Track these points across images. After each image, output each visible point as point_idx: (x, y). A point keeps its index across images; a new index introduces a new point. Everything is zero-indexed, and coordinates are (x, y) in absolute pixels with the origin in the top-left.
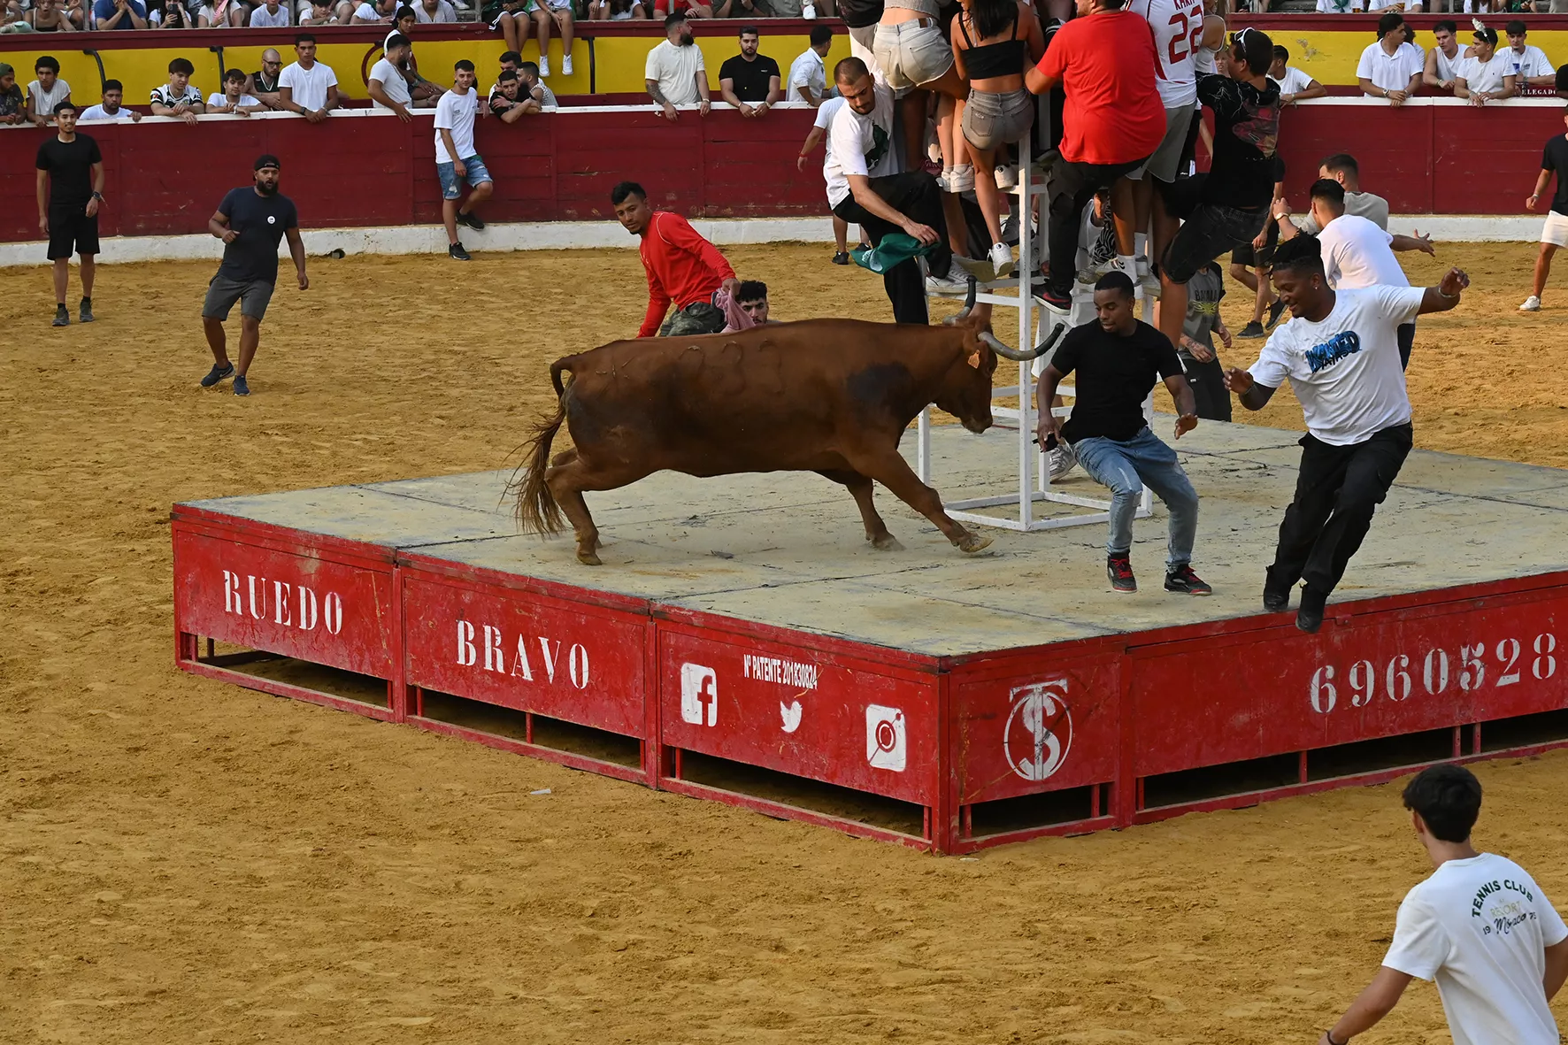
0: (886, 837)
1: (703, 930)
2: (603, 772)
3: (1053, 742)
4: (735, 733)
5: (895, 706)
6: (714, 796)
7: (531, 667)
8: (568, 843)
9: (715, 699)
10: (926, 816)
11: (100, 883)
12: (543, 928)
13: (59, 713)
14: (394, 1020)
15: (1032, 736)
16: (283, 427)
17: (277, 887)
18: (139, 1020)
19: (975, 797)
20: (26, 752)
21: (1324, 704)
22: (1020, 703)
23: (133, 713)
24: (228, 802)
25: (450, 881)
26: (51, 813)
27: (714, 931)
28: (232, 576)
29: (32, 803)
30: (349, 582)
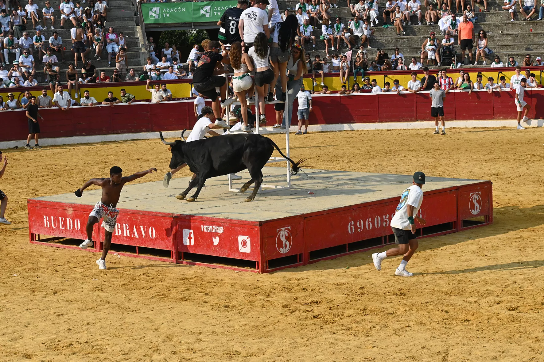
0: (245, 270)
2: (161, 260)
3: (288, 243)
4: (199, 246)
5: (247, 235)
7: (138, 234)
9: (193, 238)
10: (257, 264)
15: (282, 241)
19: (269, 258)
21: (351, 231)
22: (279, 233)
28: (46, 217)
30: (82, 215)
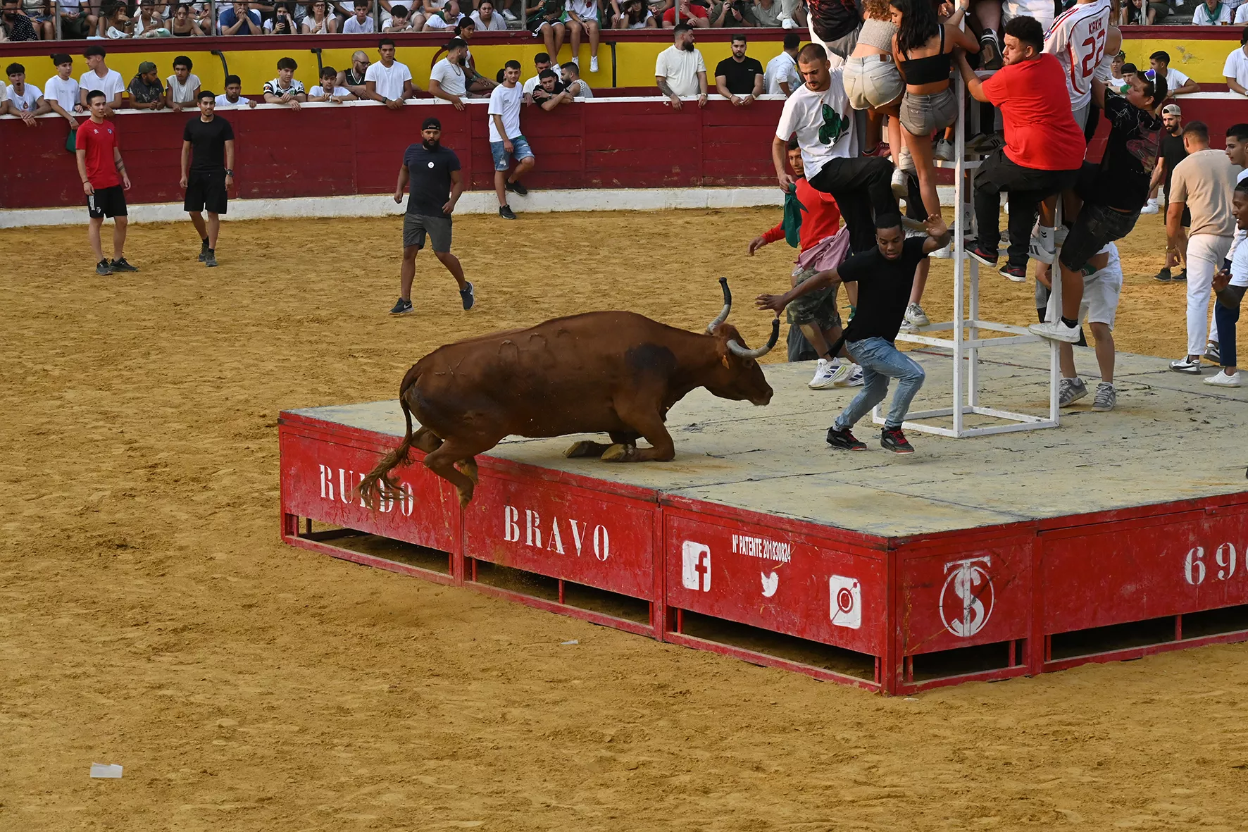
0: (845, 681)
1: (698, 753)
2: (620, 627)
3: (979, 606)
4: (725, 597)
5: (852, 577)
6: (708, 647)
7: (563, 544)
8: (592, 684)
9: (709, 570)
10: (877, 665)
11: (220, 712)
12: (571, 751)
13: (190, 577)
14: (453, 823)
15: (962, 601)
16: (367, 351)
17: (360, 716)
18: (251, 821)
19: (916, 649)
20: (162, 607)
21: (1195, 578)
22: (952, 575)
23: (247, 577)
24: (322, 649)
25: (497, 714)
26: (182, 656)
27: (708, 755)
28: (326, 469)
29: (168, 648)
30: (419, 474)
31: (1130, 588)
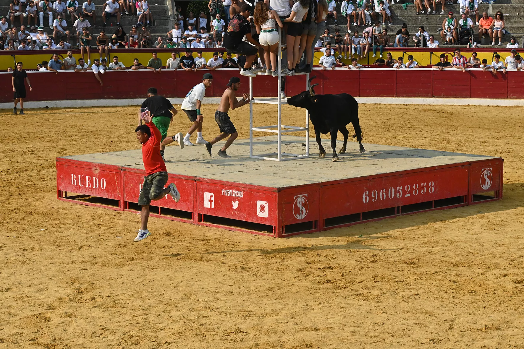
0: (262, 234)
2: (182, 221)
3: (304, 210)
4: (219, 209)
5: (265, 201)
6: (213, 226)
9: (213, 201)
10: (274, 229)
15: (299, 208)
19: (286, 223)
21: (366, 201)
22: (296, 200)
30: (108, 175)
31: (348, 204)
